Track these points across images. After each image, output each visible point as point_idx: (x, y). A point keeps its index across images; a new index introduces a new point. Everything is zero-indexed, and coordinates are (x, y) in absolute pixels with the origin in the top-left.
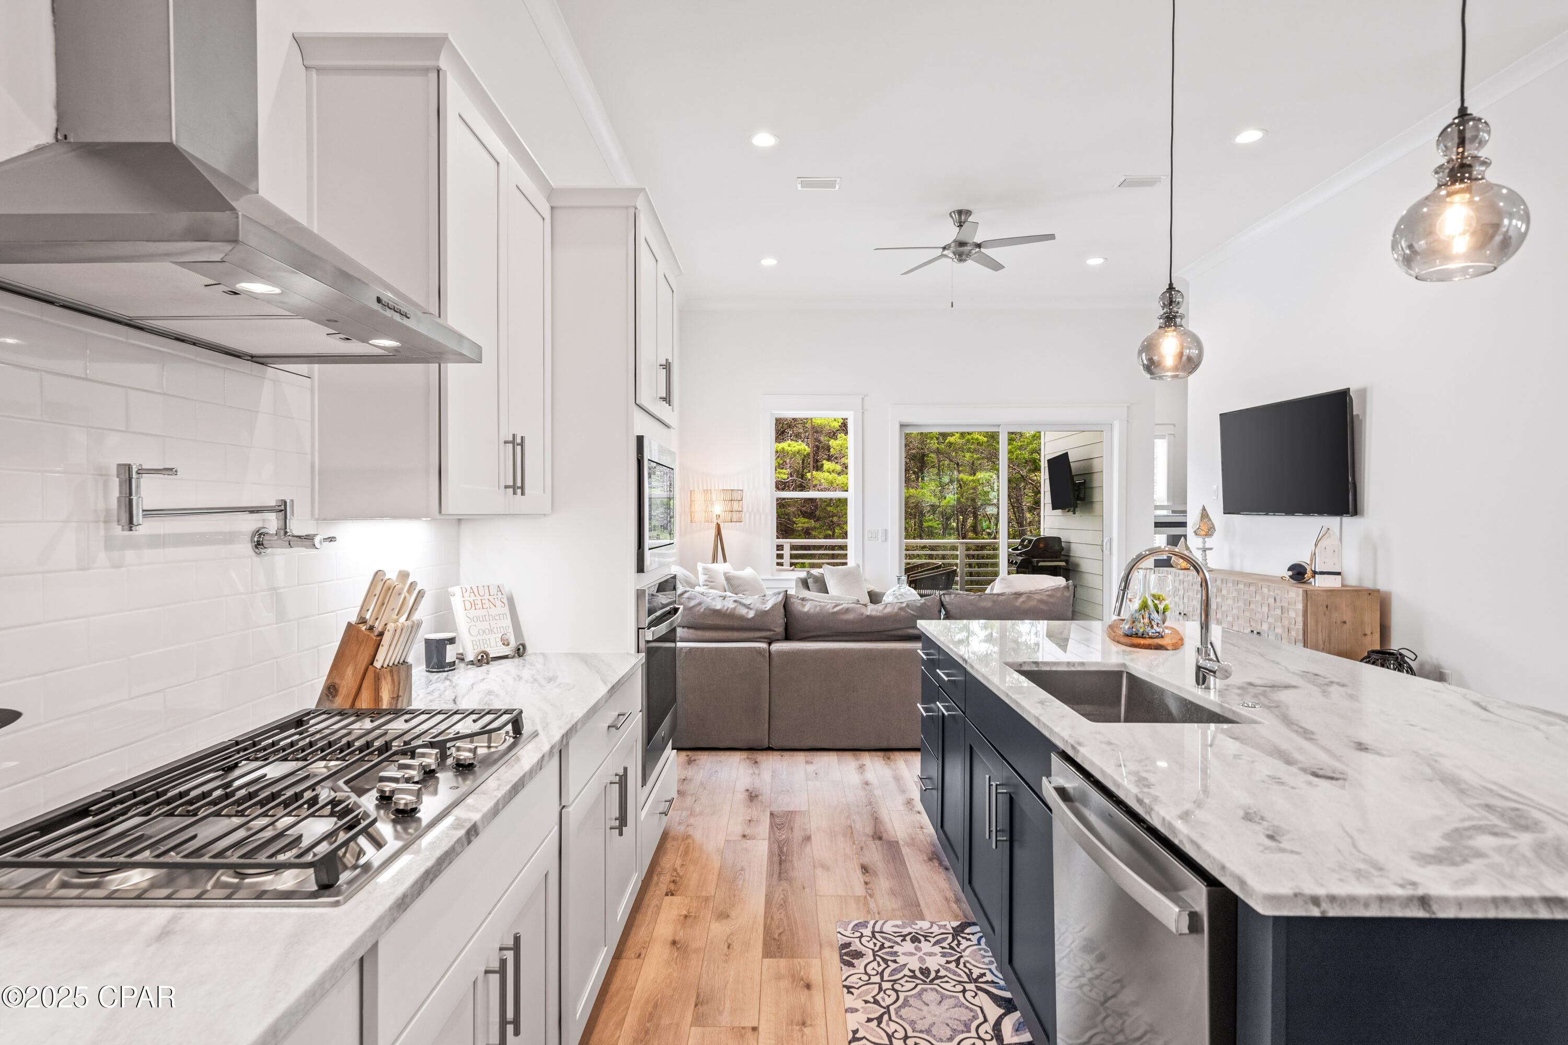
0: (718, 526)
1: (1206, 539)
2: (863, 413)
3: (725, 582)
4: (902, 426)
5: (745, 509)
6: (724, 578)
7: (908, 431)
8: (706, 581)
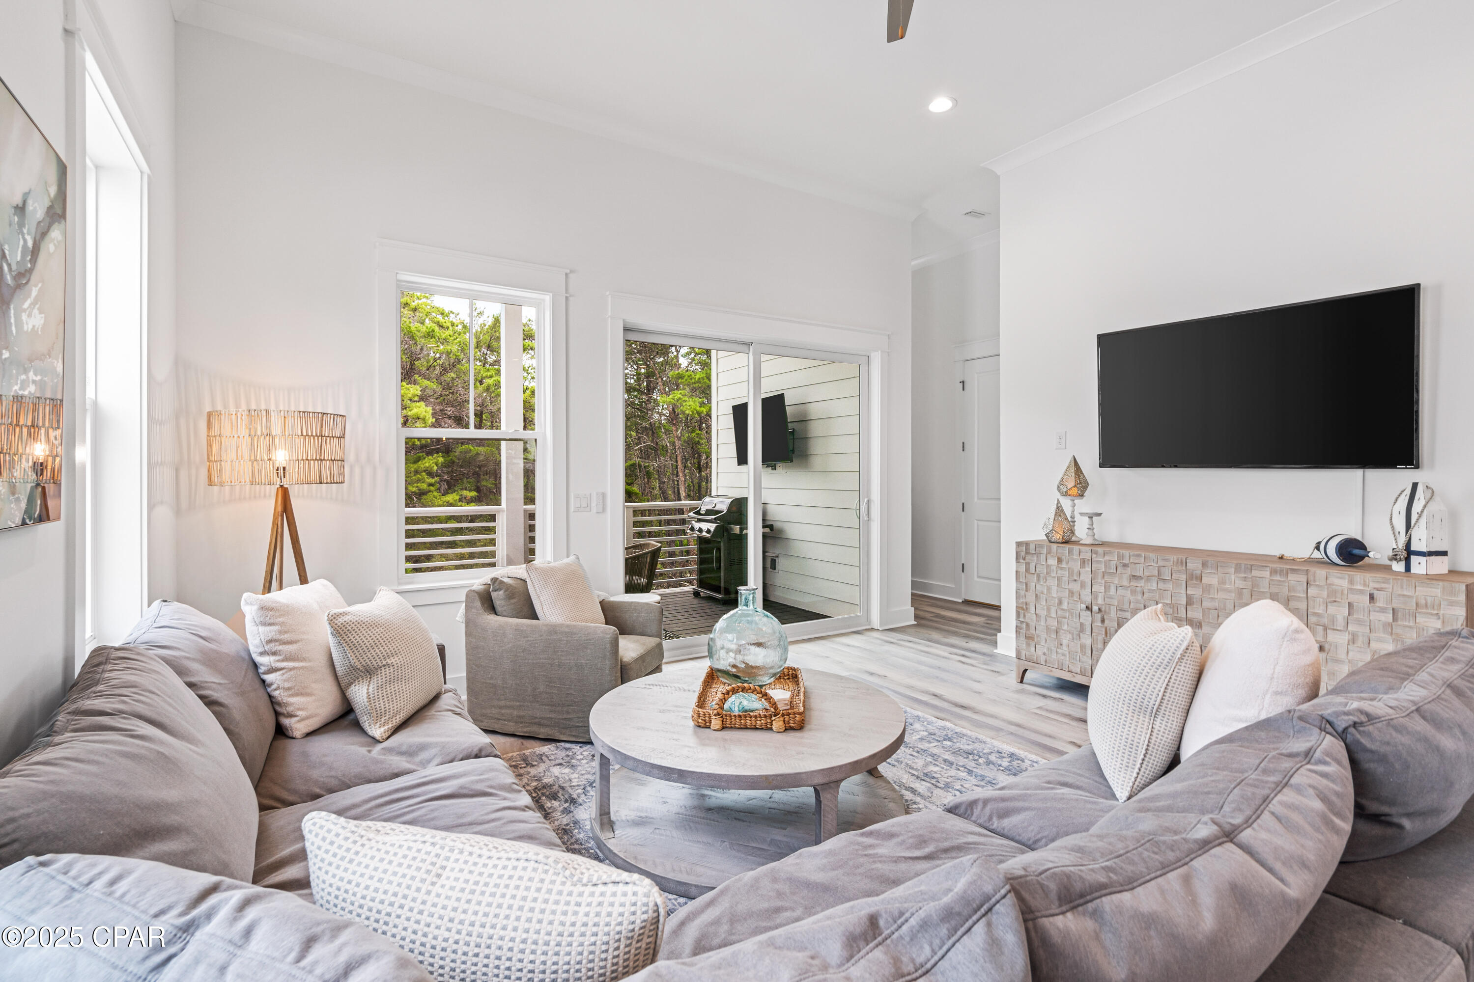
0: (285, 494)
1: (1076, 501)
2: (567, 298)
3: (331, 641)
4: (626, 330)
5: (351, 457)
6: (328, 630)
7: (632, 337)
8: (269, 642)
